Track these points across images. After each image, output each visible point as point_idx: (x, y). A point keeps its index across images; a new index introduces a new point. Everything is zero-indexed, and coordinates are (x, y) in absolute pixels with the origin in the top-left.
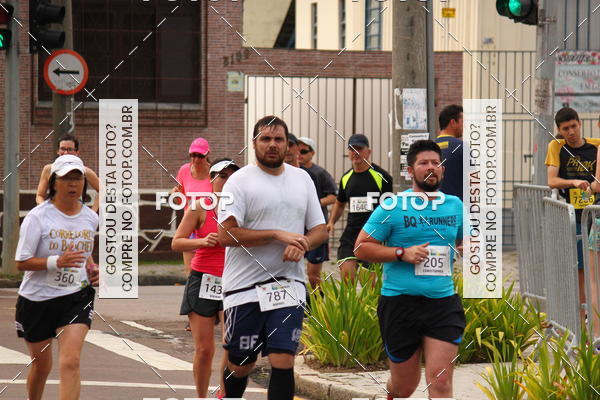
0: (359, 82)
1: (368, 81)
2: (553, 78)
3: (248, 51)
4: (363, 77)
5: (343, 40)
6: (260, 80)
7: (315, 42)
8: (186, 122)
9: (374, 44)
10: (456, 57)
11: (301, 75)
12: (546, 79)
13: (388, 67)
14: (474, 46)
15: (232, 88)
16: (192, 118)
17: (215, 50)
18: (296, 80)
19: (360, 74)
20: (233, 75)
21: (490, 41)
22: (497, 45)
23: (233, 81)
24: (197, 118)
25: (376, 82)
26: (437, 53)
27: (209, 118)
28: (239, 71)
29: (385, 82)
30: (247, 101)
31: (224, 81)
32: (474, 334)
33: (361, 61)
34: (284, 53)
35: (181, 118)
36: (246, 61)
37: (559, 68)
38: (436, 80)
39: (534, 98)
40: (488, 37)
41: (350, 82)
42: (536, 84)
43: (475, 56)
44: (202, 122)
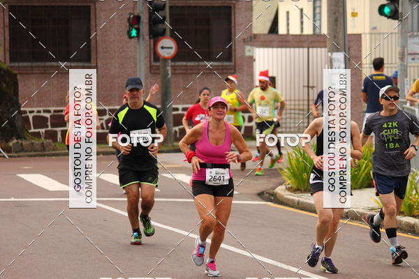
0: (311, 49)
1: (315, 49)
2: (407, 45)
3: (255, 36)
4: (313, 47)
5: (302, 29)
6: (261, 49)
7: (288, 30)
8: (225, 71)
9: (317, 31)
10: (358, 37)
11: (282, 47)
12: (404, 47)
13: (325, 42)
14: (367, 30)
15: (248, 54)
16: (227, 69)
17: (239, 35)
18: (279, 49)
19: (311, 45)
20: (248, 48)
21: (375, 28)
22: (379, 30)
23: (248, 50)
24: (231, 69)
25: (319, 49)
26: (349, 35)
27: (237, 69)
28: (251, 45)
29: (323, 49)
30: (255, 60)
31: (244, 50)
32: (370, 173)
33: (312, 39)
34: (273, 36)
35: (223, 69)
36: (255, 40)
37: (410, 41)
38: (349, 48)
39: (398, 56)
40: (375, 25)
41: (306, 50)
42: (399, 49)
43: (368, 36)
44: (233, 71)
